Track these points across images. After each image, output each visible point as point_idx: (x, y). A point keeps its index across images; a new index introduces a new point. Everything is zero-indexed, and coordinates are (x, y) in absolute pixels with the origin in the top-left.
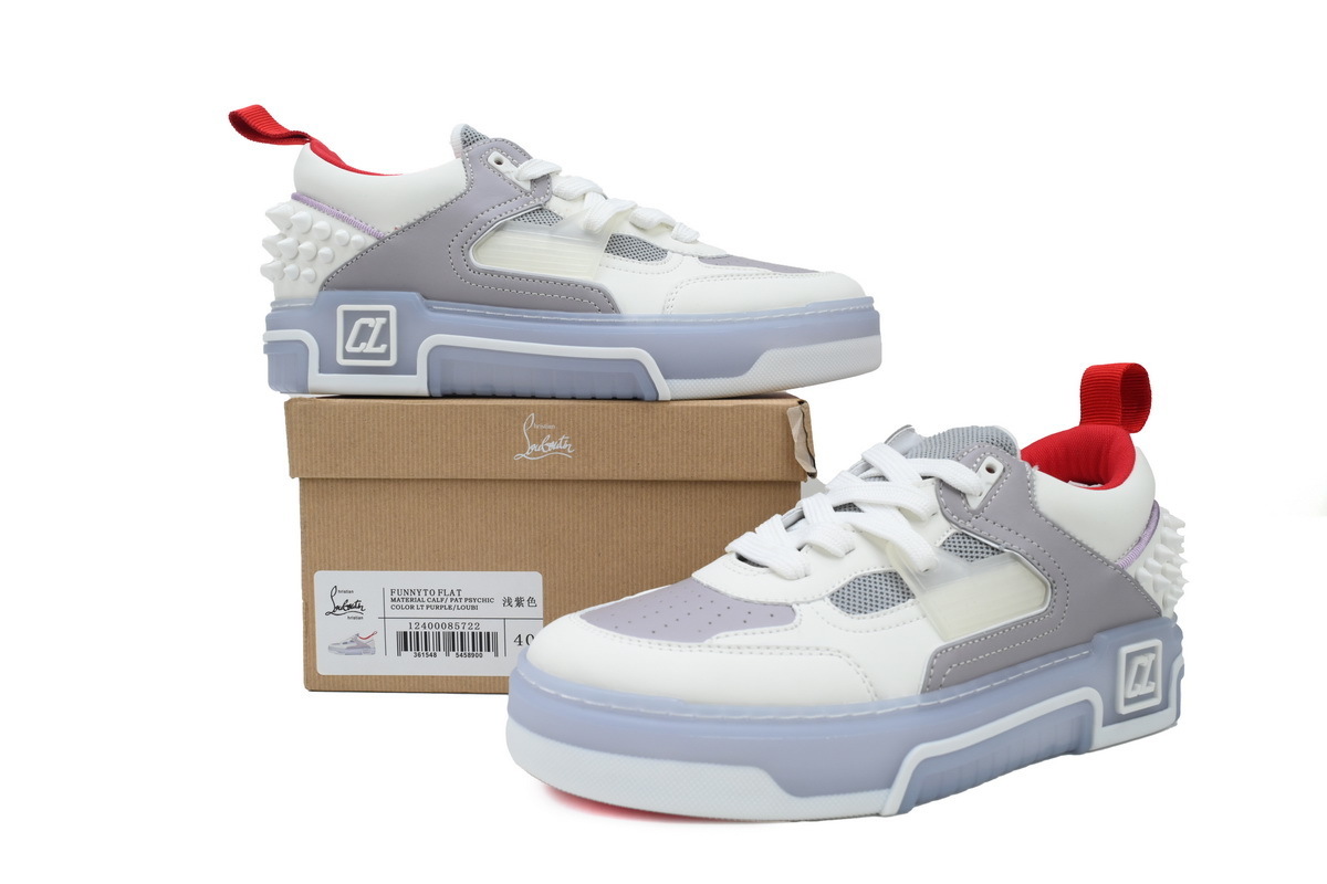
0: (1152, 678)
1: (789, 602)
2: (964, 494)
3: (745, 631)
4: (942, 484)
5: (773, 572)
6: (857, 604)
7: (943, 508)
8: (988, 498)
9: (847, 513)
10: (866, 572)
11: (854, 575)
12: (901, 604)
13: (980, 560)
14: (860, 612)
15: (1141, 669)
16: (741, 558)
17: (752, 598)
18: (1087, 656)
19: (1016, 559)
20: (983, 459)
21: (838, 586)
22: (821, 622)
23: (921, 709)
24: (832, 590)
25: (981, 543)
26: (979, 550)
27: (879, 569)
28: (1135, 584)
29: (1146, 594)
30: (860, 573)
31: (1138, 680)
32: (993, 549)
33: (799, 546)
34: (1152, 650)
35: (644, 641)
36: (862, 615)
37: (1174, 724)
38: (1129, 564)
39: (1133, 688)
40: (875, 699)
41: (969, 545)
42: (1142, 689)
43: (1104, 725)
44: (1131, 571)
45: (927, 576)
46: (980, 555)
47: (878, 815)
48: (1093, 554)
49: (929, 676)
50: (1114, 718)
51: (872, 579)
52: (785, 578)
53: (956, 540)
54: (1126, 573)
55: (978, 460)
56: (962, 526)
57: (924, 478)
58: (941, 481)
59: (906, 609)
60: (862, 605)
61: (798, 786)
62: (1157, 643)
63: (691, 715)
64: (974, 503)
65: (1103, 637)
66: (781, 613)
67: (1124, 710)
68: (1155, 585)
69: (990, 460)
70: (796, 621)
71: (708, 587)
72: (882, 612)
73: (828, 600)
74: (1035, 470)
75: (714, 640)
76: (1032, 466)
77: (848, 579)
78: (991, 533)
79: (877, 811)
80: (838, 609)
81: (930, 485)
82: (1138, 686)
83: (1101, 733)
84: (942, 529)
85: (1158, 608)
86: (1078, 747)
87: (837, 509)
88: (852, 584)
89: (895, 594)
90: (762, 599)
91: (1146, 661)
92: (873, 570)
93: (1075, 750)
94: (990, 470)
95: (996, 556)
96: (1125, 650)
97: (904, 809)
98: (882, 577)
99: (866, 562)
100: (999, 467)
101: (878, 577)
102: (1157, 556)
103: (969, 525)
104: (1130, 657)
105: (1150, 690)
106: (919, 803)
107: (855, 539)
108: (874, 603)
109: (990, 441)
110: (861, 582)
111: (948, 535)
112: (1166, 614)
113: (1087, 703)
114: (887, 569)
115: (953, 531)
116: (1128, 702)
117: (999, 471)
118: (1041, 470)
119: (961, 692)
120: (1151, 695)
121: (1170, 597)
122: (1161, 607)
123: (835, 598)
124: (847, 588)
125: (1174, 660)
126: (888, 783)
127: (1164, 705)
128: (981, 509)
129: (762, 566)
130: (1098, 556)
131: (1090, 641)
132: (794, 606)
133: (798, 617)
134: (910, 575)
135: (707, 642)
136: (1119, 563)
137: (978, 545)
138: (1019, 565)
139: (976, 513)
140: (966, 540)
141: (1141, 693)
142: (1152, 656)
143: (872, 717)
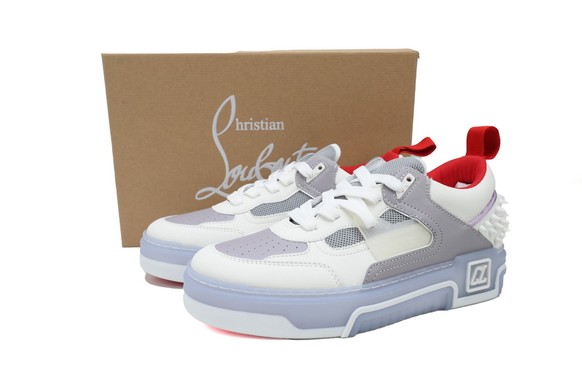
0: (486, 275)
1: (306, 241)
2: (395, 192)
3: (282, 255)
4: (385, 187)
5: (302, 227)
6: (337, 242)
7: (384, 197)
8: (406, 193)
9: (340, 200)
10: (344, 228)
11: (338, 229)
12: (358, 243)
13: (400, 223)
14: (338, 246)
15: (479, 272)
16: (291, 220)
17: (290, 239)
18: (451, 266)
19: (417, 222)
20: (406, 175)
21: (330, 234)
22: (320, 251)
23: (362, 291)
24: (326, 236)
25: (401, 214)
26: (400, 218)
27: (350, 227)
28: (479, 233)
29: (484, 237)
30: (341, 228)
31: (478, 276)
32: (406, 217)
33: (315, 215)
34: (486, 263)
35: (237, 259)
36: (339, 248)
37: (498, 296)
38: (475, 224)
39: (475, 281)
40: (340, 287)
41: (394, 216)
42: (479, 281)
43: (459, 297)
44: (476, 227)
45: (372, 231)
46: (400, 220)
47: (340, 337)
48: (457, 220)
49: (367, 276)
50: (463, 294)
51: (346, 231)
52: (306, 230)
53: (389, 213)
54: (473, 228)
55: (404, 175)
56: (393, 206)
57: (377, 183)
58: (384, 185)
59: (360, 246)
60: (340, 243)
61: (300, 324)
62: (488, 260)
63: (253, 293)
64: (399, 196)
65: (459, 257)
66: (300, 246)
67: (469, 291)
68: (490, 233)
69: (409, 175)
70: (307, 251)
71: (273, 233)
72: (349, 246)
73: (324, 241)
74: (431, 180)
75: (268, 259)
76: (430, 178)
77: (335, 231)
78: (405, 209)
79: (339, 336)
80: (328, 245)
81: (379, 187)
82: (478, 280)
83: (456, 301)
84: (383, 208)
85: (491, 244)
86: (445, 307)
87: (335, 198)
88: (336, 233)
89: (356, 238)
90: (294, 240)
91: (482, 269)
92: (347, 227)
93: (443, 308)
94: (409, 180)
95: (407, 220)
96: (471, 264)
97: (351, 335)
98: (351, 230)
99: (344, 223)
100: (413, 179)
101: (349, 230)
102: (491, 220)
103: (396, 206)
104: (473, 267)
105: (484, 281)
106: (359, 332)
107: (340, 212)
108: (345, 242)
109: (411, 165)
110: (341, 232)
111: (385, 210)
112: (497, 246)
113: (450, 288)
114: (354, 226)
115: (388, 209)
116: (471, 287)
117: (413, 180)
118: (433, 179)
119: (383, 283)
120: (485, 284)
121: (498, 238)
122: (493, 243)
123: (327, 239)
124: (334, 235)
125: (499, 267)
126: (344, 324)
127: (492, 288)
128: (402, 198)
129: (298, 224)
130: (459, 220)
131: (453, 259)
132: (308, 243)
133: (308, 249)
134: (363, 230)
135: (264, 260)
136: (471, 223)
137: (399, 215)
138: (418, 225)
139: (400, 201)
140: (394, 213)
141: (479, 283)
142: (485, 266)
143: (338, 295)
